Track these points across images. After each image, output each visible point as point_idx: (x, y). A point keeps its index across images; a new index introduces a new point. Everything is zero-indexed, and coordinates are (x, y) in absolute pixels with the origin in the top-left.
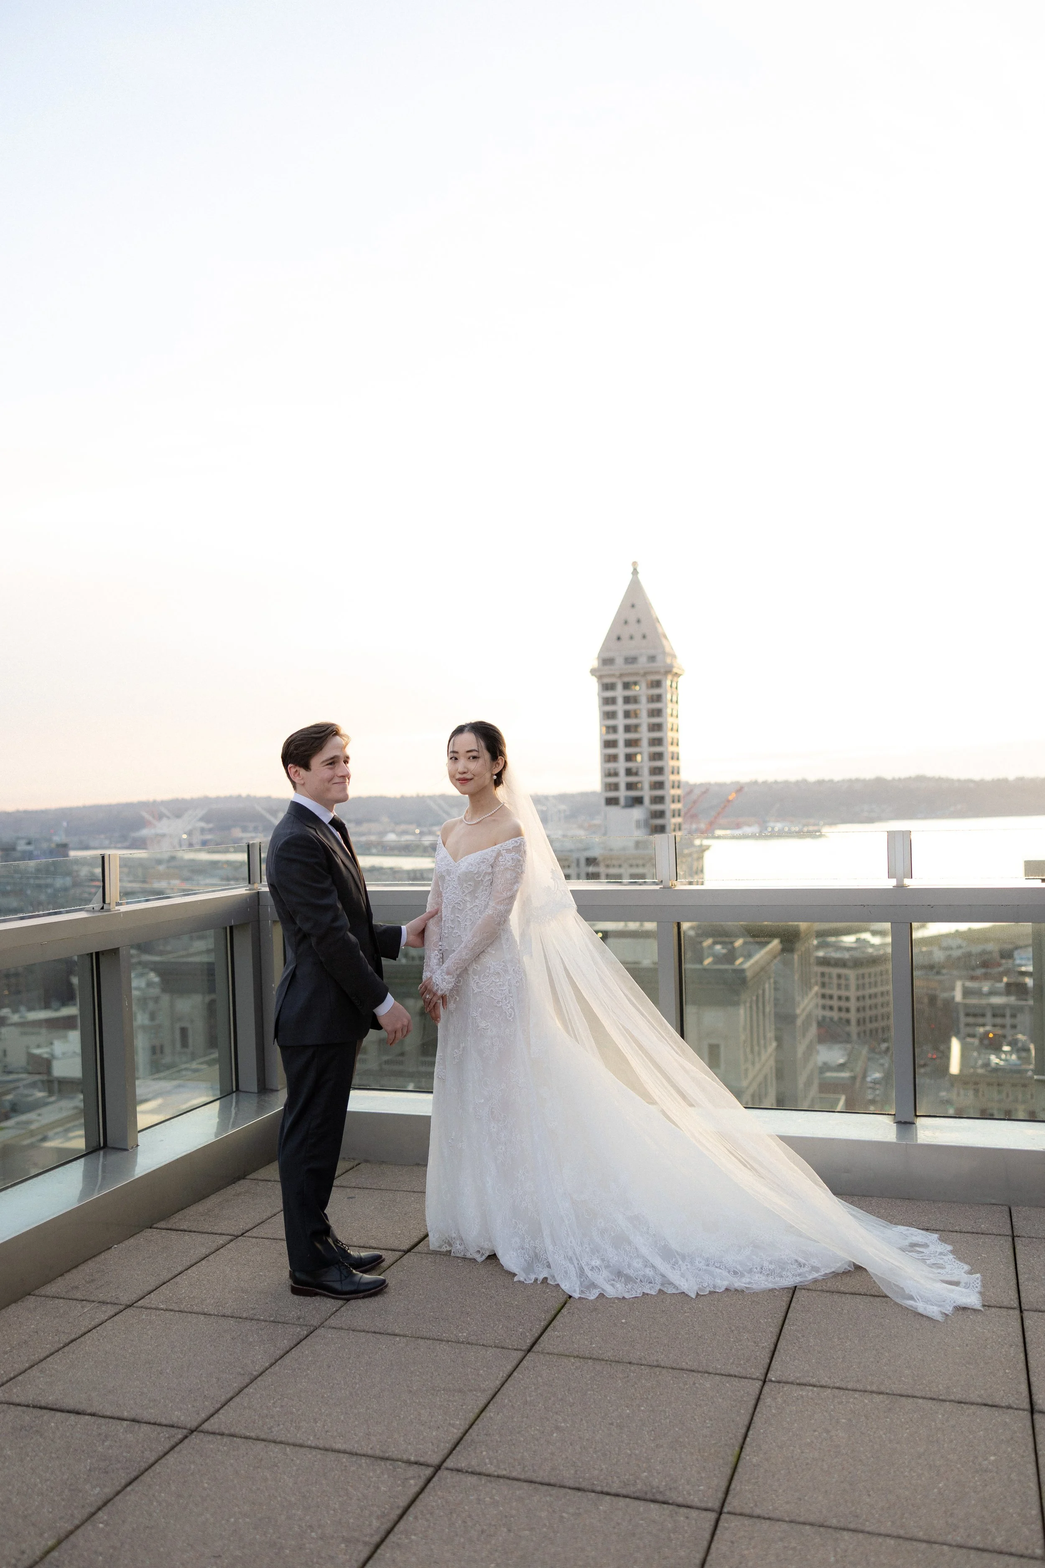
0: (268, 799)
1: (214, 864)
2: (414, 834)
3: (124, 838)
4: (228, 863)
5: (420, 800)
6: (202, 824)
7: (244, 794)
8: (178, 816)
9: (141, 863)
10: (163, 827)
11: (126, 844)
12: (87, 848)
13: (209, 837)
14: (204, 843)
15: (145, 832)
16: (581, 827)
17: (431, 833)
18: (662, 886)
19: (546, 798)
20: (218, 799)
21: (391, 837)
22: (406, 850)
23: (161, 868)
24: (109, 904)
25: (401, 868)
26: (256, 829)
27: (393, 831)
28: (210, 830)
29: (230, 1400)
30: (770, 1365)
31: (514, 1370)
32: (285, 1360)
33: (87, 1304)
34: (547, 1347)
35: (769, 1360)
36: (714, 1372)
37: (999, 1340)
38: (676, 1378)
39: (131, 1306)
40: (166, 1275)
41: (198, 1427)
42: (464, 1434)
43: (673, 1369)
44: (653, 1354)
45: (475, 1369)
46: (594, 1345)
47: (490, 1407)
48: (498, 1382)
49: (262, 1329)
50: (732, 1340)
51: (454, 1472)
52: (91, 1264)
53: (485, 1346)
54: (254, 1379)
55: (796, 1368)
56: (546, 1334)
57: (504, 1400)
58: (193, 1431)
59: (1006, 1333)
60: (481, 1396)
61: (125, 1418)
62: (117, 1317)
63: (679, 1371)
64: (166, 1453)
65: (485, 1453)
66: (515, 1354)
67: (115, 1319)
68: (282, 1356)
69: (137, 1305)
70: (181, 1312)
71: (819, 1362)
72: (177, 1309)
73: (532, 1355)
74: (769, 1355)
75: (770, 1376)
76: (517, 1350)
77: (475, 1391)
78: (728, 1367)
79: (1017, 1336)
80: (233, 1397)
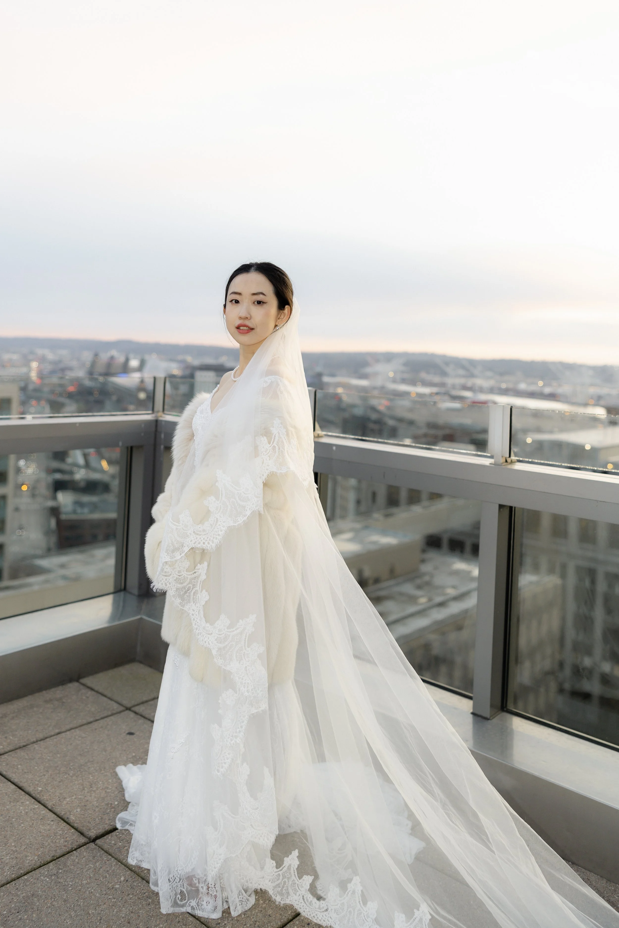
1: (407, 394)
3: (357, 372)
4: (416, 393)
6: (404, 368)
7: (430, 352)
8: (389, 361)
9: (364, 389)
10: (380, 368)
11: (357, 376)
12: (334, 376)
13: (406, 375)
14: (404, 379)
15: (368, 370)
17: (550, 385)
20: (413, 354)
21: (523, 386)
22: (532, 395)
23: (376, 392)
26: (435, 374)
27: (524, 382)
28: (408, 372)
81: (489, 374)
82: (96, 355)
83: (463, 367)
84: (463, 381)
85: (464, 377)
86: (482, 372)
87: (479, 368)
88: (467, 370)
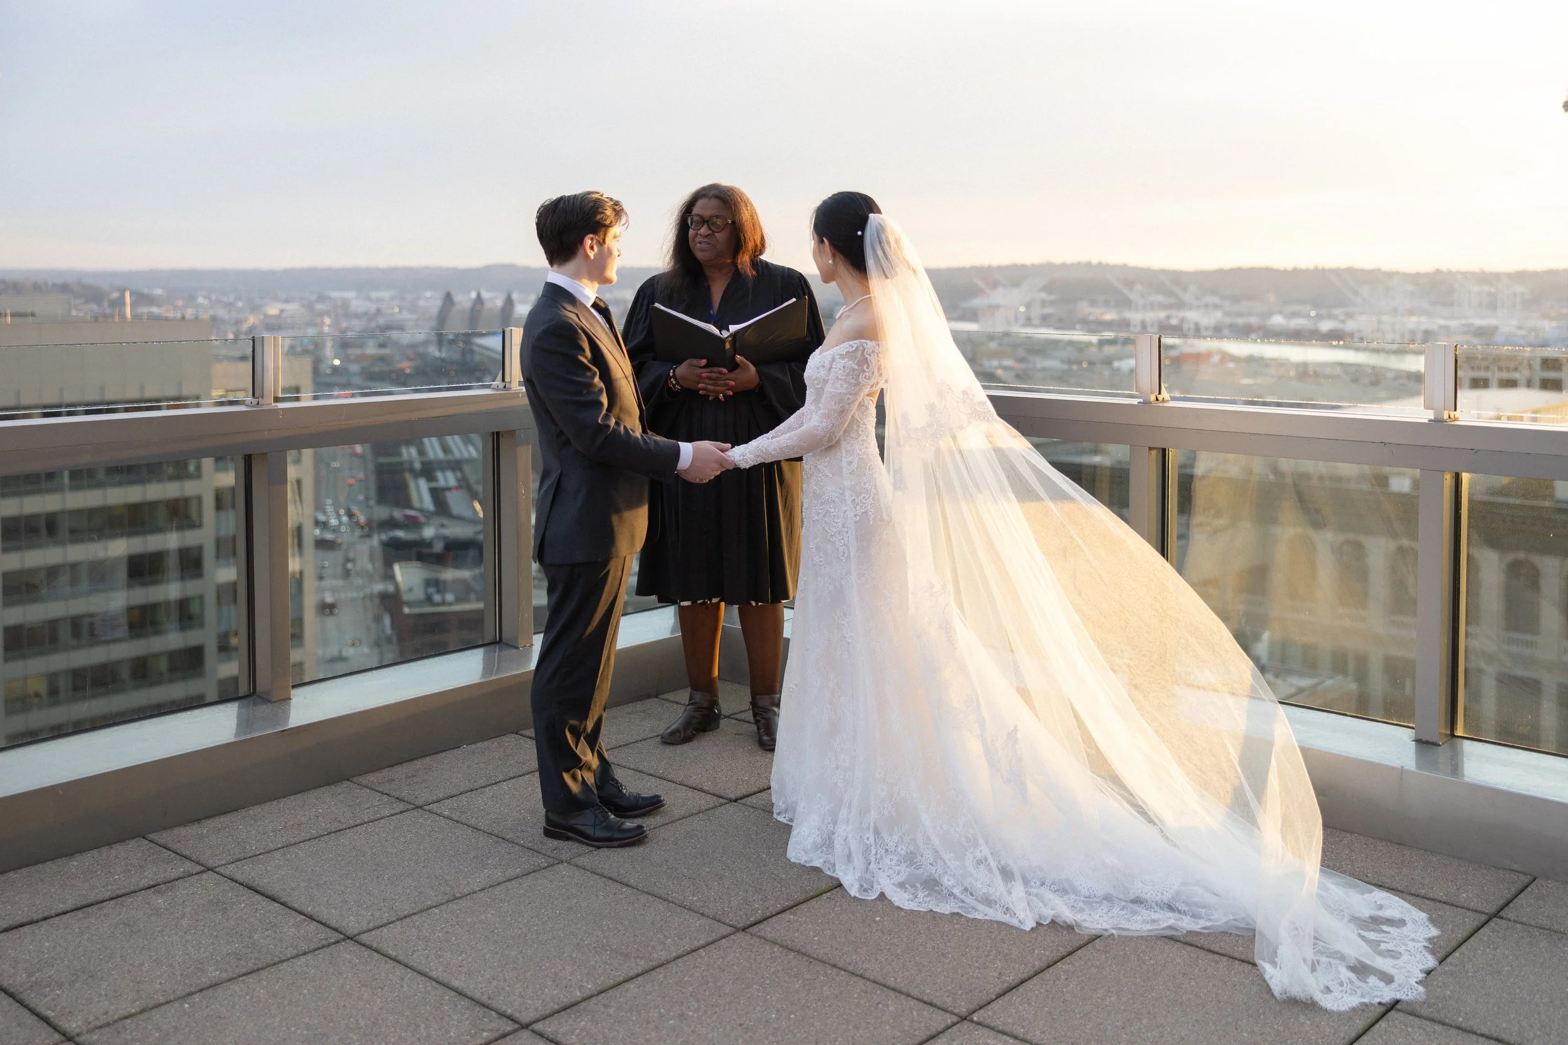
1: (1055, 343)
2: (1309, 316)
3: (954, 307)
4: (1070, 343)
5: (1320, 274)
6: (1043, 295)
7: (1095, 261)
8: (1015, 284)
10: (999, 296)
13: (1049, 310)
14: (1045, 318)
15: (977, 302)
16: (1545, 316)
17: (1330, 317)
18: (1141, 400)
19: (1497, 276)
20: (1062, 266)
21: (1277, 320)
22: (1297, 337)
23: (993, 345)
24: (510, 382)
25: (1288, 360)
26: (1107, 304)
27: (1281, 313)
28: (1052, 303)
29: (410, 916)
30: (989, 1003)
31: (703, 947)
32: (498, 888)
33: (385, 799)
34: (766, 929)
35: (994, 997)
36: (916, 996)
37: (1313, 1037)
38: (866, 992)
39: (421, 807)
40: (482, 782)
41: (355, 936)
42: (584, 1000)
43: (874, 982)
44: (870, 961)
45: (665, 937)
46: (816, 939)
47: (639, 979)
48: (674, 955)
49: (510, 853)
50: (977, 965)
51: (535, 1035)
52: (428, 760)
53: (702, 914)
54: (451, 901)
55: (1016, 1013)
56: (779, 916)
57: (660, 974)
58: (349, 938)
59: (1332, 1031)
60: (642, 965)
61: (306, 912)
62: (398, 816)
63: (878, 986)
64: (305, 954)
65: (583, 1023)
66: (724, 930)
67: (394, 817)
68: (499, 884)
69: (427, 808)
70: (457, 822)
71: (1050, 1012)
72: (456, 819)
73: (740, 935)
74: (1000, 992)
75: (976, 1014)
76: (730, 926)
77: (641, 959)
78: (938, 994)
79: (1344, 1038)
80: (415, 914)
81: (1214, 299)
82: (448, 298)
83: (1160, 288)
84: (1162, 315)
85: (1163, 307)
86: (1198, 298)
87: (1193, 288)
88: (1170, 294)
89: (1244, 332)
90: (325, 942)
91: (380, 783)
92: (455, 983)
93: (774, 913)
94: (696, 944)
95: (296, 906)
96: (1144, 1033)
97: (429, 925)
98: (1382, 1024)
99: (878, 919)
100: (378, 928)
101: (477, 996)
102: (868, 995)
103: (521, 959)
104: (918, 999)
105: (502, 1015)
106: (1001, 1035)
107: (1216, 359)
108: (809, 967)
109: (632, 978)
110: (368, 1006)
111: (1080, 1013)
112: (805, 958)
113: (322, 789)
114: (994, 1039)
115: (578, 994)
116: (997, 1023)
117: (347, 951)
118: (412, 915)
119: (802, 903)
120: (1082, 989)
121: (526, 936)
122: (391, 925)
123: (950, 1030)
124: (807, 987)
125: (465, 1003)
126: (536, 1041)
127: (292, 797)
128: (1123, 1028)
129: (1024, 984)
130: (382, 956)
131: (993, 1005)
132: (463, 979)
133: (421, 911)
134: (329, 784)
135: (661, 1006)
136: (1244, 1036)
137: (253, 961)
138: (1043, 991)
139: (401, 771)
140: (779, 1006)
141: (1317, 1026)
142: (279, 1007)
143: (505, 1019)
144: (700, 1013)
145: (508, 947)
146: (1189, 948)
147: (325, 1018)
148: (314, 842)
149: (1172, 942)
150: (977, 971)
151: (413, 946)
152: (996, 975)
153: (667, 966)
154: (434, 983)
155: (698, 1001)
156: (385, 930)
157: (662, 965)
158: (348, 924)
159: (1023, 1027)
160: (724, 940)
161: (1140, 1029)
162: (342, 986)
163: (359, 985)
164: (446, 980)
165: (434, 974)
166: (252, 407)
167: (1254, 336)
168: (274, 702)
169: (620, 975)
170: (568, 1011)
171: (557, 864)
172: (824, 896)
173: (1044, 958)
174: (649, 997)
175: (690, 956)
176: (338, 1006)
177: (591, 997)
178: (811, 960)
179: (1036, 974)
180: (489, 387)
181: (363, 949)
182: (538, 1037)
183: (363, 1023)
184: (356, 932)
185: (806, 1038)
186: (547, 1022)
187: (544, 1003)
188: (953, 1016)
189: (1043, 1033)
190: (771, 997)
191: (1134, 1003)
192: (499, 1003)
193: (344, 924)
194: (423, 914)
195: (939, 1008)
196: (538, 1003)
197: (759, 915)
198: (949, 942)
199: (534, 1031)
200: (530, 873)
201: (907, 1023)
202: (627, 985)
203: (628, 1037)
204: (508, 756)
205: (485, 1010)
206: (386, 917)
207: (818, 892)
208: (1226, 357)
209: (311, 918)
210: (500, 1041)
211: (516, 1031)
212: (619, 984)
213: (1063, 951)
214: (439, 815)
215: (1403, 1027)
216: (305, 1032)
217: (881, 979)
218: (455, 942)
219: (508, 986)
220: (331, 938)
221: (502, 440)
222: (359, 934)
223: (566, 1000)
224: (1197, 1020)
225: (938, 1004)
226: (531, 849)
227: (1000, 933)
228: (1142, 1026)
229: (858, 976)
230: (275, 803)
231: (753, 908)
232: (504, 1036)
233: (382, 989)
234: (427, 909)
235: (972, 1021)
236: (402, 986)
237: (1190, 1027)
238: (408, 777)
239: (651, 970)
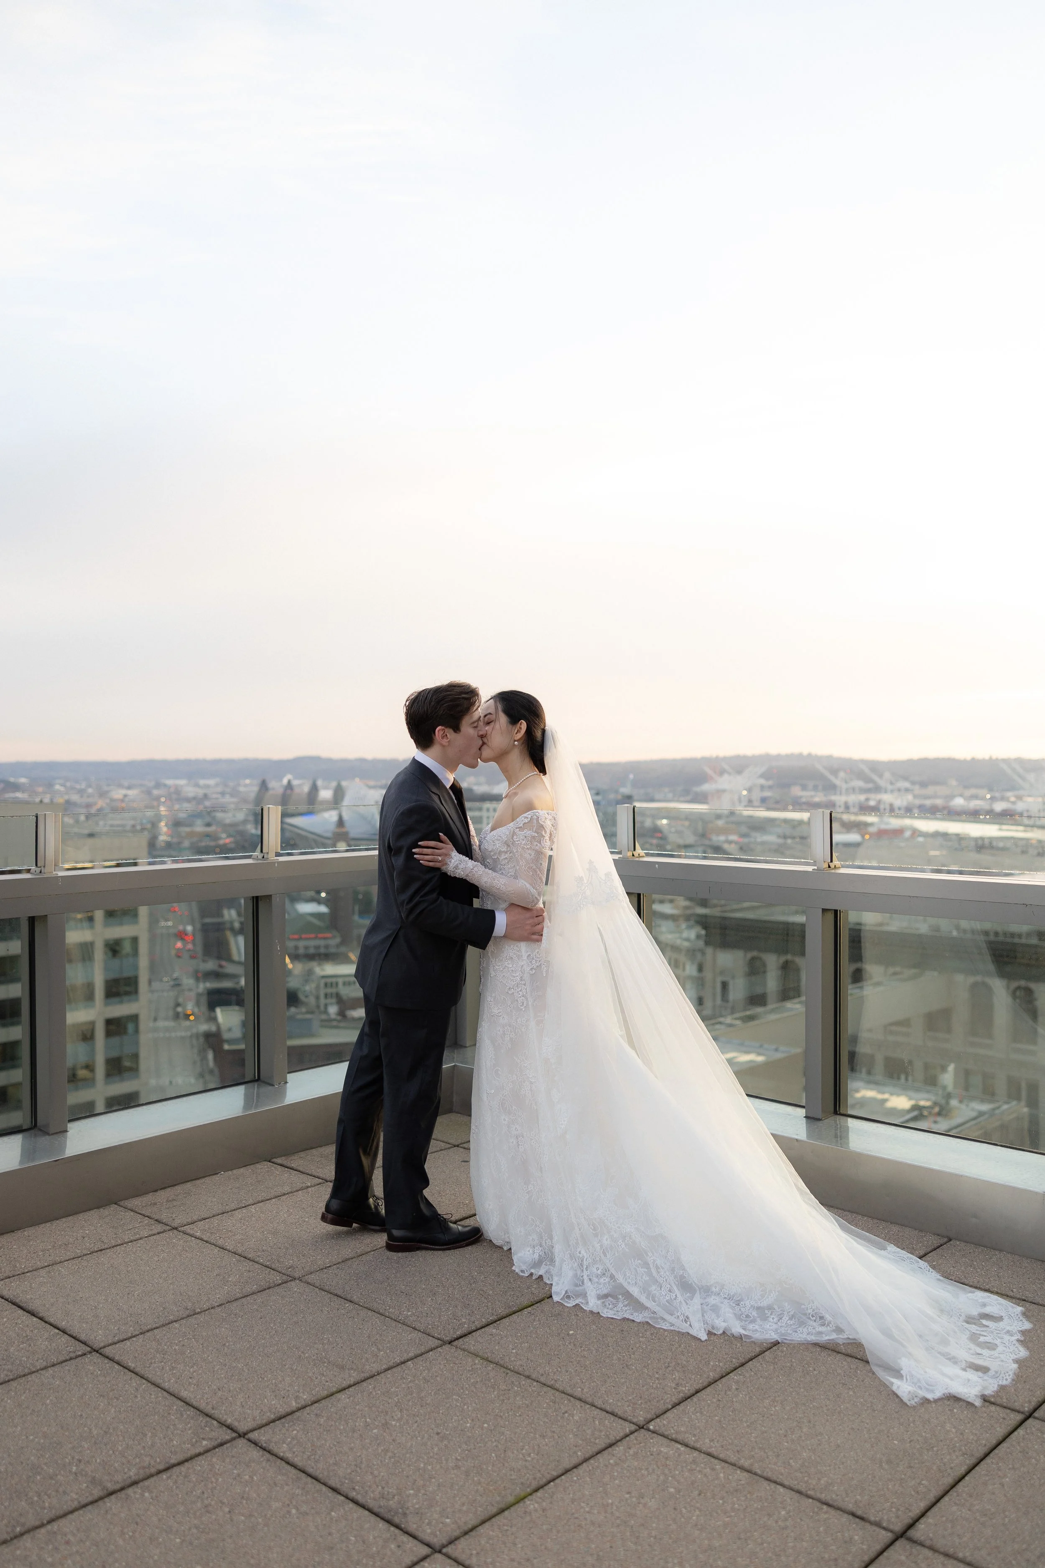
0: (830, 758)
1: (772, 821)
2: (983, 798)
3: (687, 792)
4: (786, 821)
5: (993, 763)
6: (762, 781)
7: (805, 752)
8: (739, 771)
9: (701, 818)
10: (724, 782)
11: (689, 798)
12: (652, 800)
13: (767, 794)
14: (763, 800)
15: (706, 787)
17: (1003, 799)
18: (815, 867)
20: (778, 757)
21: (959, 802)
22: (974, 815)
23: (720, 823)
24: (268, 853)
25: (968, 835)
26: (815, 788)
27: (961, 795)
29: (152, 1330)
30: (665, 1412)
31: (411, 1359)
32: (235, 1304)
33: (146, 1220)
34: (470, 1342)
35: (670, 1407)
36: (599, 1406)
37: (958, 1445)
38: (555, 1402)
39: (176, 1229)
40: (233, 1206)
41: (101, 1348)
42: (299, 1409)
43: (563, 1392)
44: (560, 1372)
45: (379, 1350)
46: (514, 1351)
47: (350, 1389)
48: (385, 1367)
49: (249, 1271)
50: (657, 1376)
51: (249, 1443)
52: (189, 1185)
53: (414, 1329)
54: (191, 1316)
55: (689, 1422)
56: (483, 1330)
57: (368, 1386)
58: (95, 1351)
59: (975, 1438)
60: (355, 1376)
61: (60, 1326)
62: (155, 1237)
63: (566, 1396)
64: (53, 1365)
65: (295, 1432)
66: (432, 1343)
67: (152, 1238)
68: (236, 1300)
69: (182, 1229)
70: (207, 1242)
71: (720, 1421)
72: (205, 1239)
73: (447, 1347)
74: (676, 1401)
75: (653, 1423)
76: (438, 1339)
77: (355, 1370)
78: (619, 1404)
79: (985, 1445)
80: (157, 1328)
81: (906, 784)
82: (264, 785)
83: (861, 775)
84: (862, 798)
85: (863, 791)
86: (892, 783)
87: (887, 775)
88: (868, 780)
89: (931, 812)
90: (72, 1355)
91: (143, 1207)
92: (184, 1394)
93: (479, 1326)
94: (406, 1356)
95: (52, 1320)
96: (803, 1441)
97: (168, 1338)
98: (1021, 1431)
99: (571, 1332)
100: (122, 1341)
101: (202, 1406)
102: (557, 1405)
103: (246, 1371)
104: (601, 1409)
105: (222, 1424)
106: (673, 1443)
107: (908, 834)
108: (505, 1378)
109: (344, 1389)
110: (102, 1415)
111: (747, 1422)
112: (503, 1370)
113: (92, 1212)
114: (667, 1446)
115: (294, 1404)
116: (671, 1432)
117: (92, 1363)
118: (154, 1329)
119: (505, 1317)
120: (751, 1398)
121: (254, 1349)
122: (134, 1339)
123: (628, 1438)
124: (501, 1398)
125: (191, 1412)
126: (250, 1449)
127: (64, 1220)
128: (785, 1436)
129: (698, 1394)
130: (122, 1368)
131: (668, 1414)
132: (192, 1389)
133: (163, 1326)
134: (98, 1208)
135: (367, 1415)
136: (895, 1444)
137: (5, 1372)
138: (715, 1400)
139: (162, 1196)
140: (474, 1415)
141: (962, 1434)
142: (22, 1417)
143: (225, 1428)
144: (402, 1423)
145: (235, 1359)
146: (849, 1359)
147: (62, 1428)
148: (76, 1261)
149: (835, 1353)
150: (657, 1382)
151: (151, 1358)
152: (674, 1385)
153: (378, 1377)
154: (165, 1393)
155: (401, 1411)
156: (128, 1343)
157: (372, 1377)
158: (95, 1337)
159: (694, 1435)
160: (431, 1353)
161: (801, 1437)
162: (82, 1398)
163: (97, 1396)
164: (176, 1392)
165: (166, 1385)
166: (36, 875)
167: (938, 815)
168: (52, 1134)
169: (333, 1386)
170: (283, 1420)
171: (290, 1281)
172: (525, 1311)
173: (718, 1370)
174: (357, 1407)
175: (399, 1368)
176: (75, 1415)
177: (304, 1407)
178: (508, 1371)
179: (710, 1384)
180: (249, 857)
181: (106, 1361)
182: (253, 1445)
183: (95, 1432)
184: (102, 1345)
185: (497, 1446)
186: (262, 1430)
187: (262, 1413)
188: (632, 1425)
189: (712, 1441)
190: (468, 1407)
191: (797, 1412)
192: (221, 1413)
193: (92, 1337)
194: (164, 1328)
195: (620, 1418)
196: (257, 1413)
197: (465, 1328)
198: (634, 1354)
199: (249, 1440)
200: (265, 1289)
201: (589, 1432)
202: (338, 1395)
203: (335, 1446)
204: (259, 1182)
205: (208, 1419)
206: (131, 1330)
207: (520, 1307)
208: (916, 832)
209: (64, 1332)
210: (217, 1450)
211: (233, 1439)
212: (332, 1395)
213: (736, 1362)
214: (191, 1236)
215: (1039, 1434)
216: (42, 1441)
217: (570, 1391)
218: (189, 1355)
219: (232, 1396)
220: (79, 1351)
221: (260, 903)
222: (104, 1347)
223: (282, 1411)
224: (852, 1429)
225: (619, 1413)
226: (268, 1267)
227: (680, 1346)
228: (803, 1434)
229: (548, 1386)
230: (48, 1224)
231: (460, 1322)
232: (221, 1445)
233: (118, 1399)
234: (169, 1323)
235: (649, 1430)
236: (136, 1397)
237: (846, 1435)
238: (168, 1201)
239: (363, 1381)
